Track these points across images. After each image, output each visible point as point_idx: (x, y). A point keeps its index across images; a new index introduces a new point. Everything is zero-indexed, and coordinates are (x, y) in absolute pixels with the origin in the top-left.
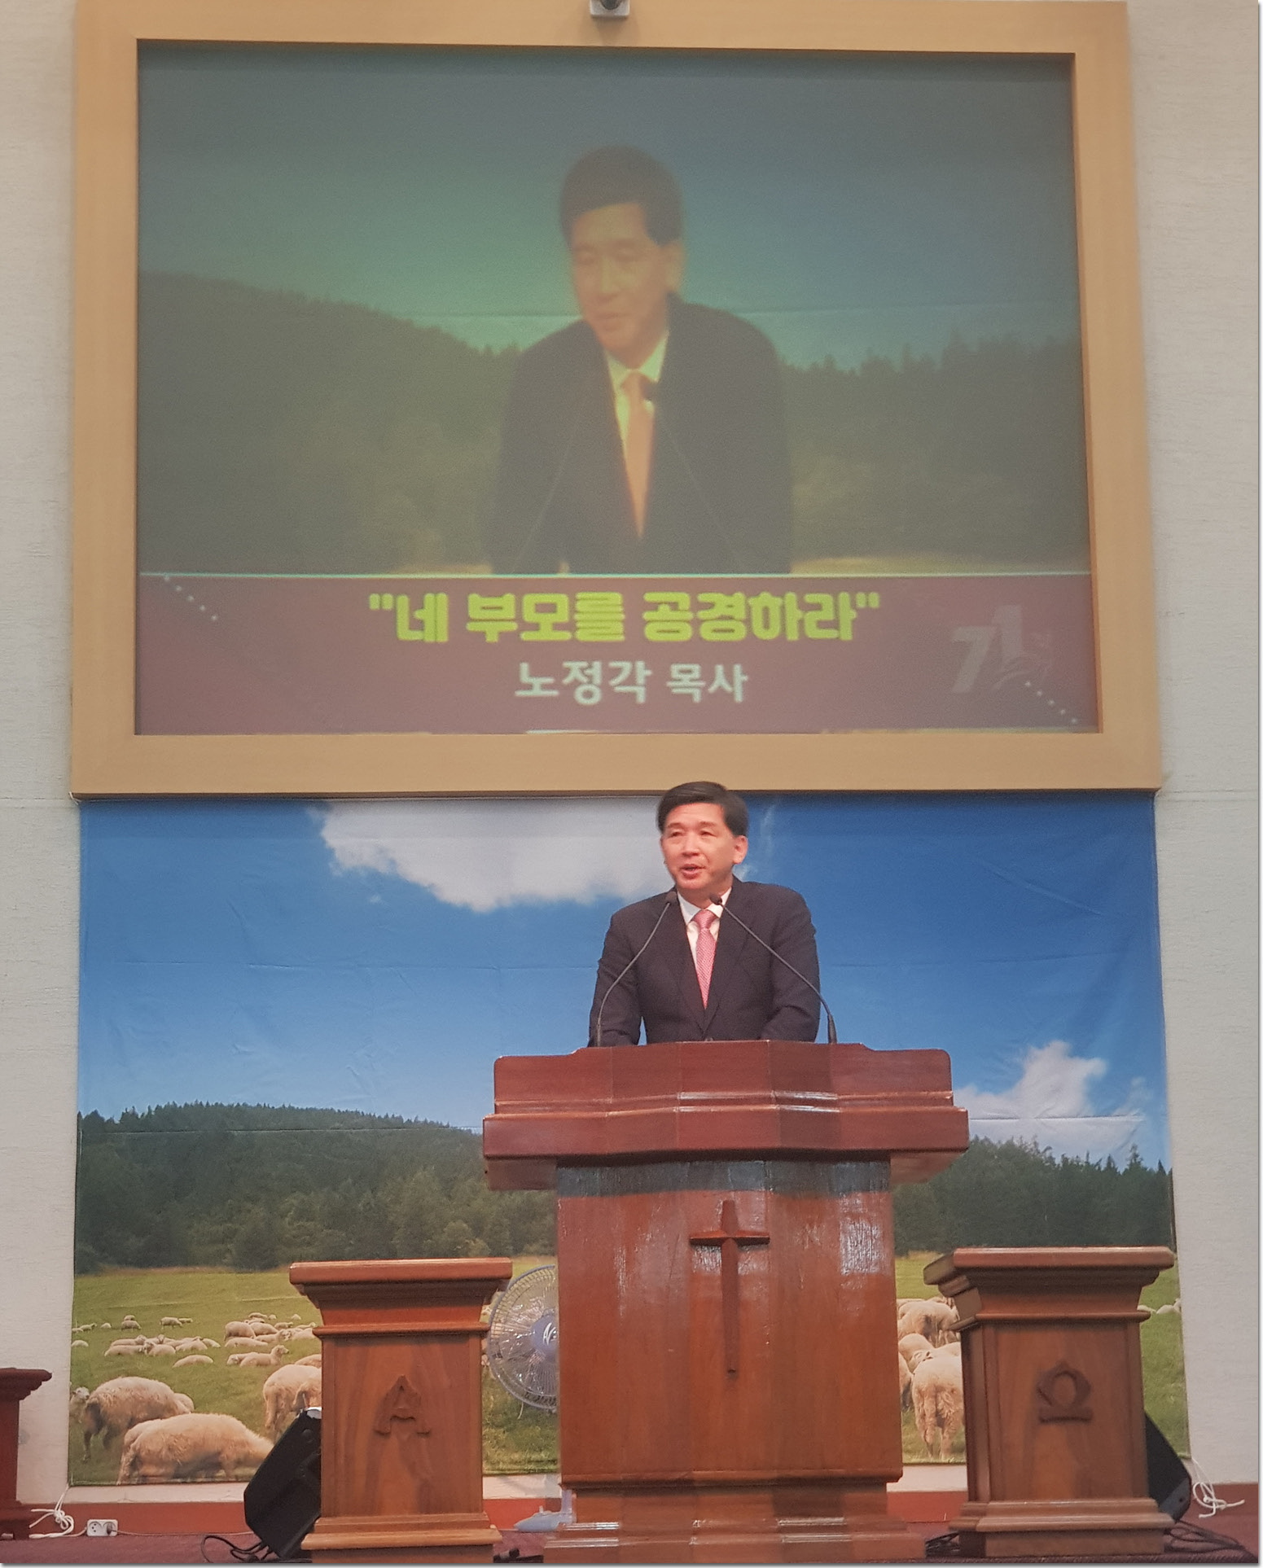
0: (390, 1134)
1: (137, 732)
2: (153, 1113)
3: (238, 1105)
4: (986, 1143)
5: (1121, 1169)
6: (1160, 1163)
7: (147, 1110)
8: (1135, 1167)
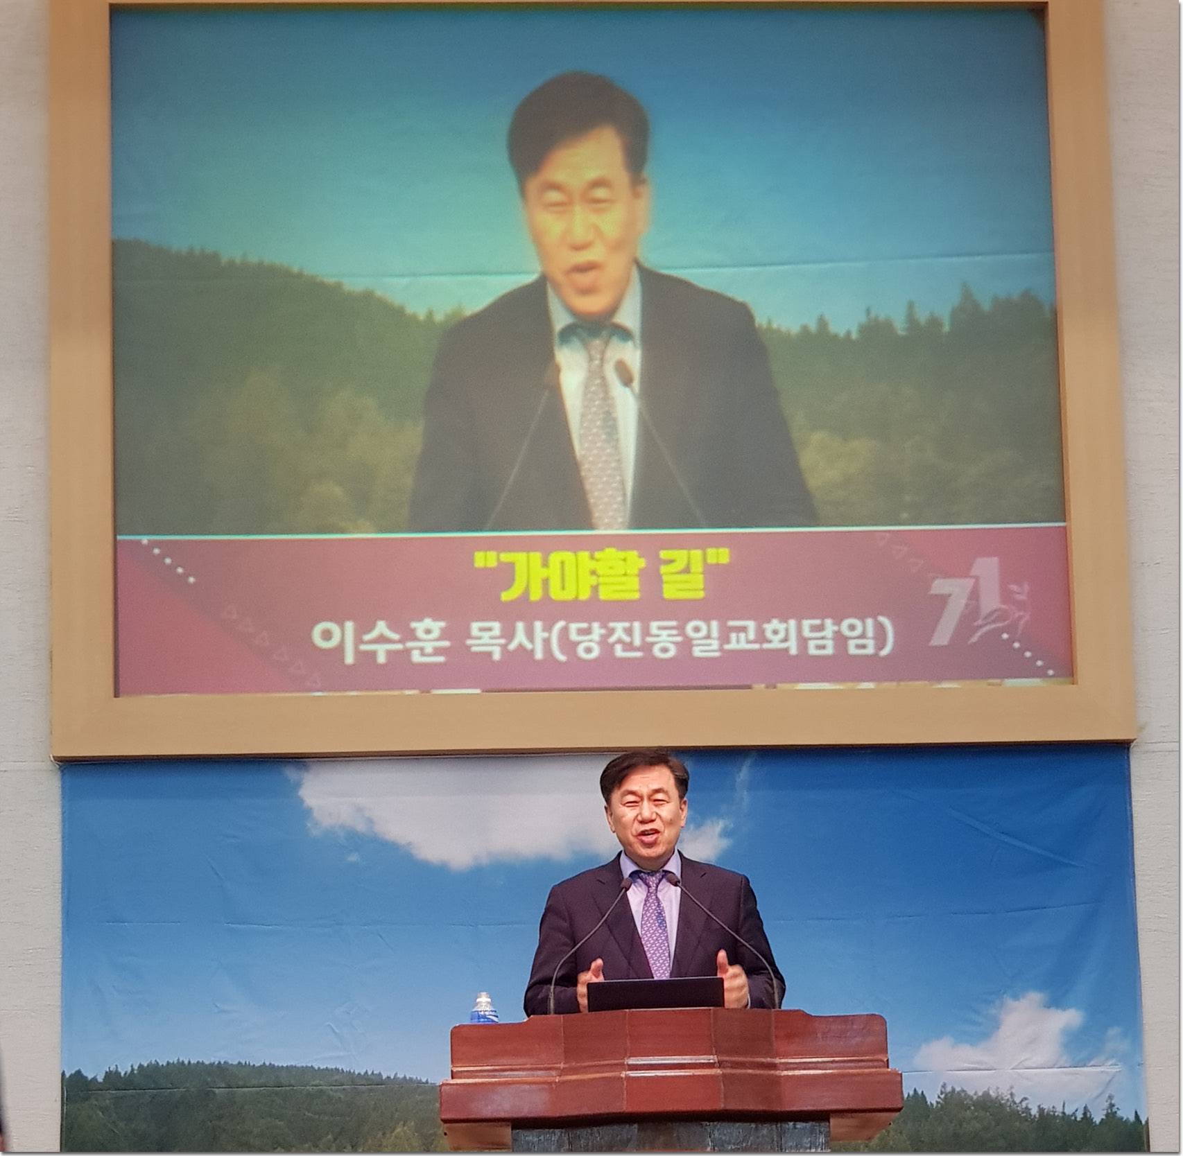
0: (370, 1090)
1: (116, 695)
2: (135, 1072)
3: (220, 1063)
4: (963, 1095)
5: (1097, 1120)
6: (1136, 1112)
7: (129, 1070)
8: (1111, 1116)
